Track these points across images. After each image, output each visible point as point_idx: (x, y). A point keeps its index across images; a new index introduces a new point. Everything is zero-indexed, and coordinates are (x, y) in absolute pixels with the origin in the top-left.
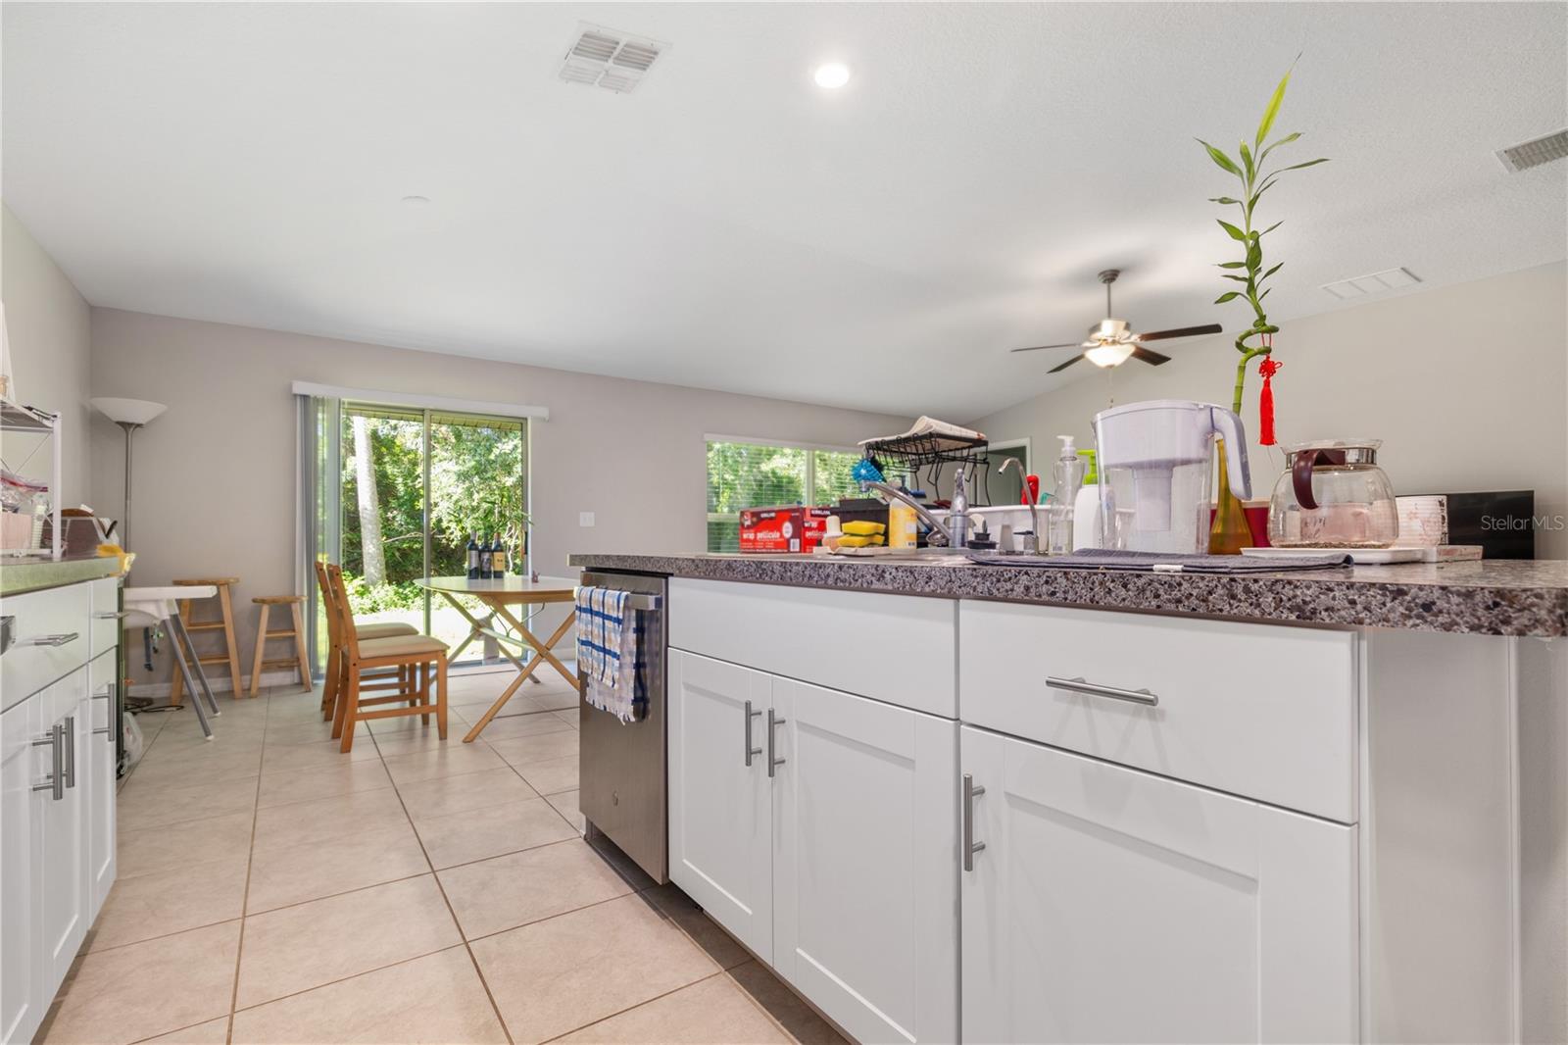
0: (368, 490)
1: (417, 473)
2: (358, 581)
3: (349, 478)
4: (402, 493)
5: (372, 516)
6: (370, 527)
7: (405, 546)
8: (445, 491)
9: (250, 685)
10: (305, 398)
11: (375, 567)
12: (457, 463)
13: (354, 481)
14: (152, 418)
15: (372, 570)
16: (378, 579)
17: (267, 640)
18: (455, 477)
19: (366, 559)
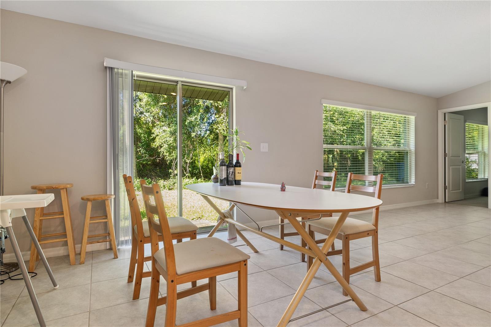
7: (144, 163)
9: (81, 251)
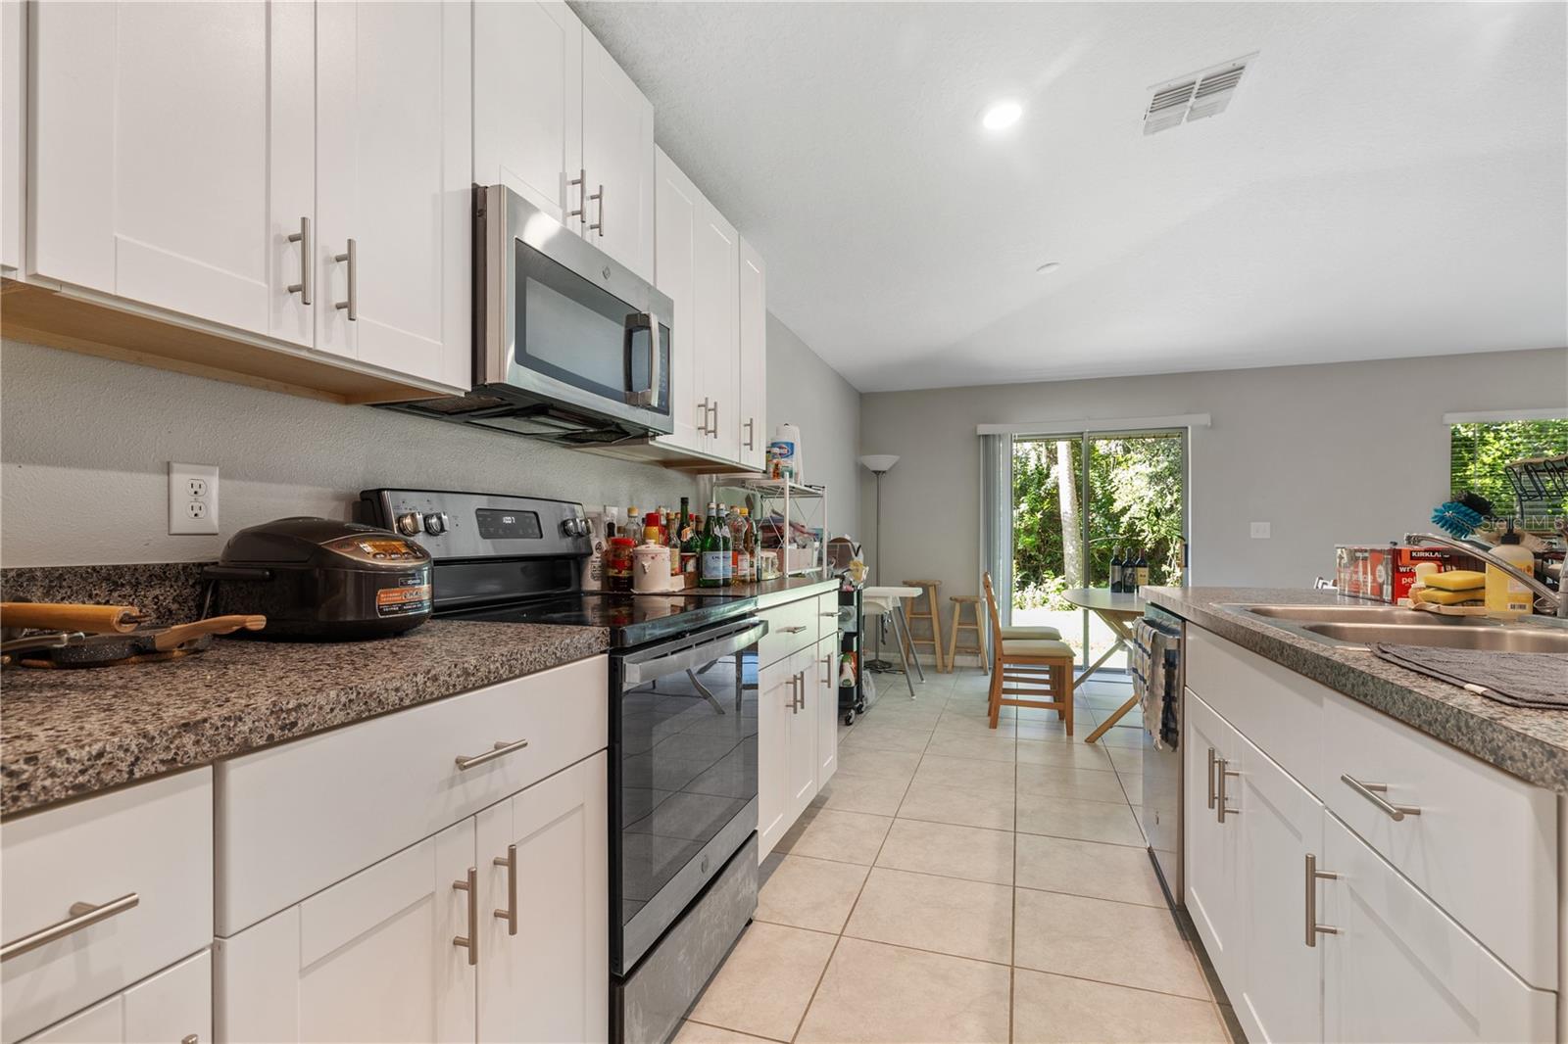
0: (1068, 495)
1: (1110, 478)
2: (1060, 580)
3: (1053, 485)
4: (1100, 497)
5: (1071, 519)
6: (1070, 529)
8: (1137, 494)
9: (948, 662)
10: (986, 436)
11: (1074, 566)
12: (1150, 465)
13: (1057, 487)
14: (891, 465)
15: (1072, 570)
16: (1077, 578)
17: (959, 630)
18: (1147, 479)
19: (1067, 560)
